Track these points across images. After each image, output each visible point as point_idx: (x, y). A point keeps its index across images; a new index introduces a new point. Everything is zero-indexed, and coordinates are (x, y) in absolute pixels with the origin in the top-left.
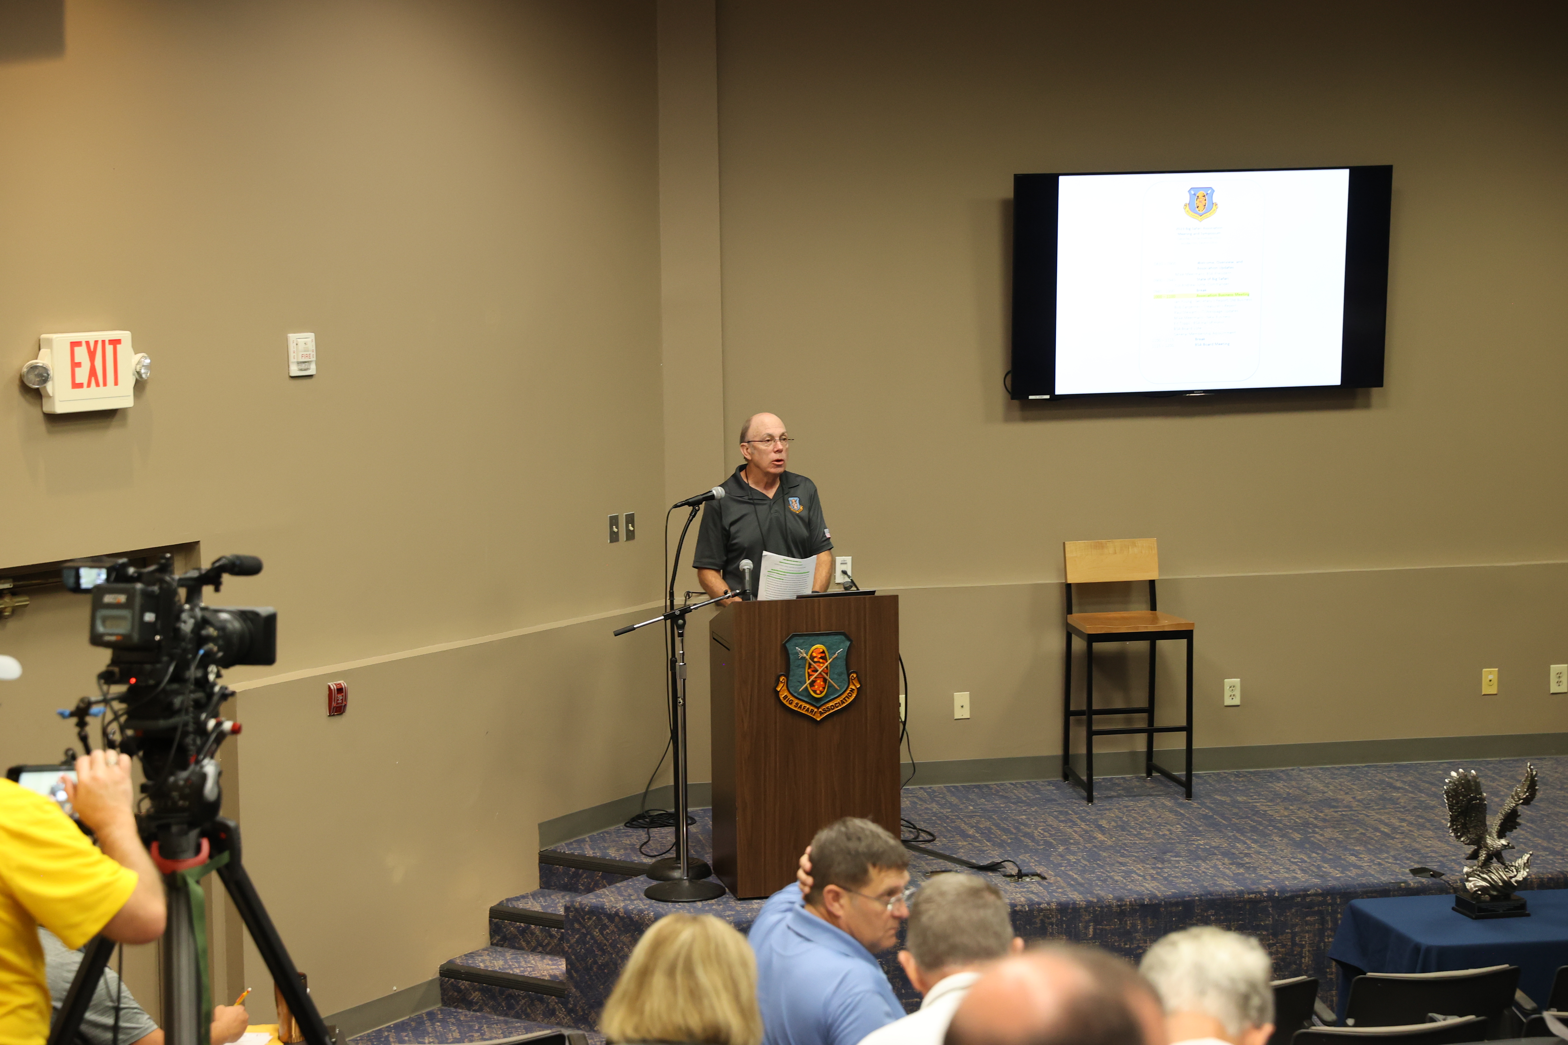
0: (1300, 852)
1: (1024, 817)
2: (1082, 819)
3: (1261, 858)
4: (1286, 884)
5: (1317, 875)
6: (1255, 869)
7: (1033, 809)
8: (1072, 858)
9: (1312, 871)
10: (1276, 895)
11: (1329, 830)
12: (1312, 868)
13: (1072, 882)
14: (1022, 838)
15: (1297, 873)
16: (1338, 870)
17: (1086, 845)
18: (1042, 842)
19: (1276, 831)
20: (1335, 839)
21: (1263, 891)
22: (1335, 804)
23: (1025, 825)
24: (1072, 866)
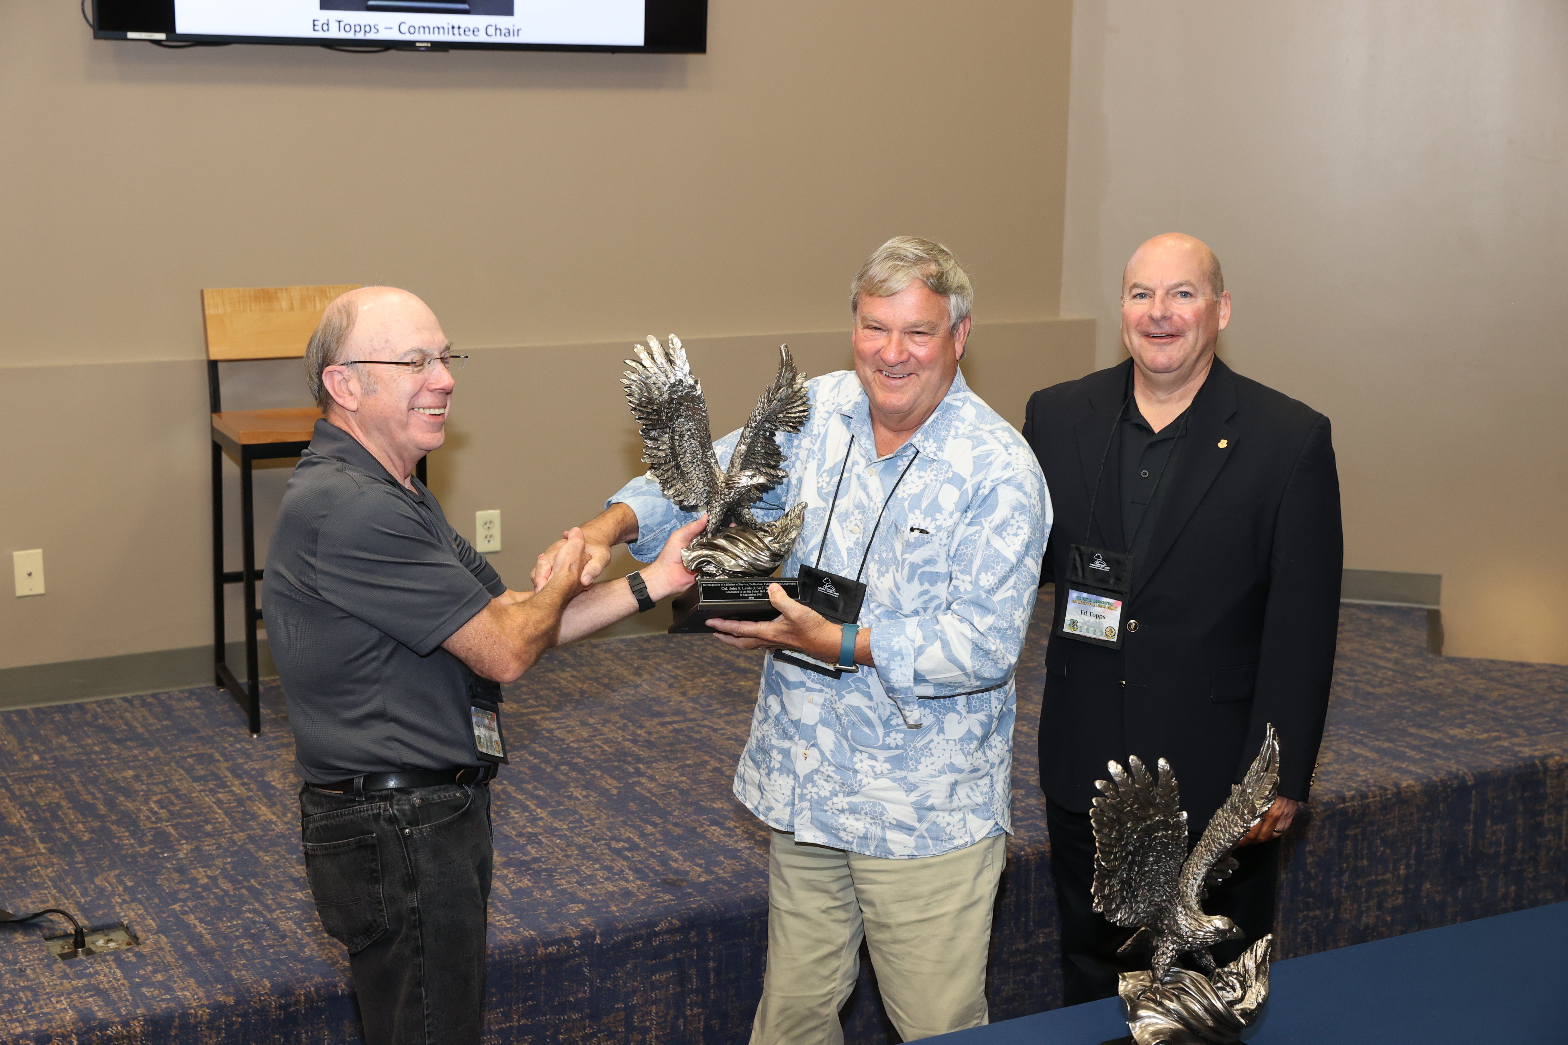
0: (624, 823)
1: (130, 773)
2: (236, 772)
3: (557, 845)
4: (612, 912)
5: (665, 881)
6: (550, 872)
7: (151, 754)
8: (201, 875)
9: (652, 870)
10: (598, 941)
11: (661, 765)
12: (652, 862)
13: (190, 949)
14: (114, 828)
15: (627, 881)
16: (700, 866)
17: (235, 837)
18: (149, 836)
19: (574, 774)
20: (675, 786)
21: (573, 936)
22: (657, 708)
23: (127, 792)
24: (198, 896)
